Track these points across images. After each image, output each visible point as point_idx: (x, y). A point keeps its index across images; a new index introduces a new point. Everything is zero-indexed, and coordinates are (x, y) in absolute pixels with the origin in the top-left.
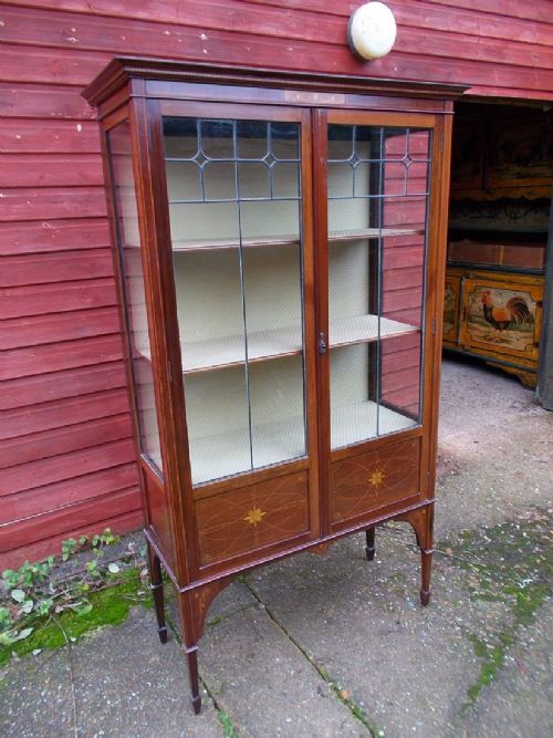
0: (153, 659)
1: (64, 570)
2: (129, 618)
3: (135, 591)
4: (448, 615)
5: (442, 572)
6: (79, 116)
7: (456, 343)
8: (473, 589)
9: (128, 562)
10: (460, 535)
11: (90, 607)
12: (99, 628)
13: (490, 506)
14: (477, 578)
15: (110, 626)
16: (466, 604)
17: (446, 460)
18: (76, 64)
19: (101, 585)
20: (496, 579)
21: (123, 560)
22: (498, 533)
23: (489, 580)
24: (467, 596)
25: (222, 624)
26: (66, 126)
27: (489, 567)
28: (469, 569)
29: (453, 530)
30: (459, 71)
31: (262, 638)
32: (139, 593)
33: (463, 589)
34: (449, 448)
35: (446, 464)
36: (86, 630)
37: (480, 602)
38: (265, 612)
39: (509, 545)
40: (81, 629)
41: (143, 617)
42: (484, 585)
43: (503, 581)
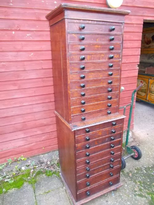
0: (26, 203)
1: (8, 167)
2: (23, 186)
3: (27, 177)
4: (125, 200)
5: (126, 183)
6: (13, 29)
7: (146, 99)
8: (135, 191)
9: (28, 167)
10: (135, 169)
11: (13, 181)
12: (13, 189)
13: (148, 159)
14: (138, 187)
15: (17, 189)
16: (132, 197)
17: (136, 140)
18: (12, 12)
19: (18, 174)
20: (145, 188)
21: (26, 166)
22: (149, 170)
23: (142, 188)
24: (133, 193)
25: (50, 193)
26: (9, 32)
27: (143, 183)
28: (136, 183)
29: (133, 167)
30: (147, 12)
31: (61, 200)
32: (28, 178)
33: (133, 191)
34: (138, 136)
35: (136, 142)
36: (9, 189)
37: (137, 197)
38: (64, 190)
39: (152, 175)
40: (8, 188)
41: (27, 187)
42: (140, 190)
43: (147, 189)
